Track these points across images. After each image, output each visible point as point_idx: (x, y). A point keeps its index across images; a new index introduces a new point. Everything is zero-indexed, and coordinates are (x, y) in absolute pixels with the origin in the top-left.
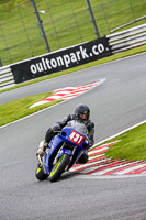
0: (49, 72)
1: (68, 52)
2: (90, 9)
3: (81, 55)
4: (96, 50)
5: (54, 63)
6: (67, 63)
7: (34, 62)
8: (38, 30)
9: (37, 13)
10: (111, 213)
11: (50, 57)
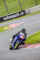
0: (9, 20)
1: (14, 14)
2: (20, 3)
3: (17, 15)
4: (22, 14)
5: (10, 17)
6: (14, 17)
7: (5, 17)
8: (6, 8)
9: (5, 4)
10: (26, 58)
11: (9, 16)
